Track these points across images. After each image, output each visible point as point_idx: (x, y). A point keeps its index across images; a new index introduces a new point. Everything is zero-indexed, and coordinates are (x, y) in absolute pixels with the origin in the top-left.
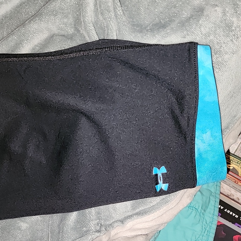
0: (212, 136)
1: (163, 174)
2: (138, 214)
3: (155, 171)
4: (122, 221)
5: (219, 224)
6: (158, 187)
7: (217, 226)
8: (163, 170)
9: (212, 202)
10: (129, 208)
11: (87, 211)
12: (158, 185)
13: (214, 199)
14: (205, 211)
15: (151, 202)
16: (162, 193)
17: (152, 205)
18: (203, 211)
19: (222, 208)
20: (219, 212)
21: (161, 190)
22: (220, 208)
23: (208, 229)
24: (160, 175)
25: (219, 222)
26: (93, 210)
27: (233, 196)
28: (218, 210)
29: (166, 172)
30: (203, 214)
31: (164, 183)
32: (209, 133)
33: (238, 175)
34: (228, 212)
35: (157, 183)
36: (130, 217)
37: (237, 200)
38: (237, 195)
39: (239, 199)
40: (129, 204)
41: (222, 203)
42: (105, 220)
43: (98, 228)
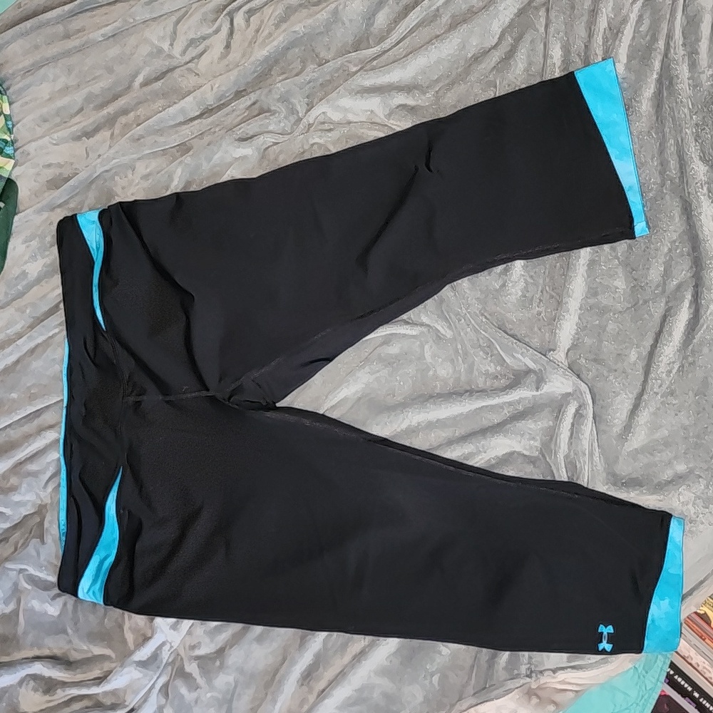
0: (670, 604)
1: (608, 633)
2: (573, 667)
3: (602, 628)
4: (554, 671)
5: (663, 694)
6: (601, 647)
7: (660, 696)
8: (610, 629)
9: (659, 663)
10: (565, 659)
11: (521, 653)
12: (602, 644)
13: (662, 660)
14: (647, 673)
15: (589, 659)
16: (604, 652)
17: (590, 662)
18: (644, 672)
19: (672, 672)
20: (667, 677)
21: (604, 649)
22: (668, 673)
23: (646, 697)
24: (605, 633)
25: (663, 691)
26: (526, 654)
27: (692, 659)
28: (665, 674)
29: (612, 631)
30: (644, 677)
31: (608, 643)
32: (667, 601)
33: (710, 626)
34: (680, 680)
35: (601, 642)
36: (563, 669)
37: (696, 666)
38: (697, 659)
39: (698, 666)
40: (565, 656)
41: (672, 666)
42: (536, 666)
43: (528, 673)
